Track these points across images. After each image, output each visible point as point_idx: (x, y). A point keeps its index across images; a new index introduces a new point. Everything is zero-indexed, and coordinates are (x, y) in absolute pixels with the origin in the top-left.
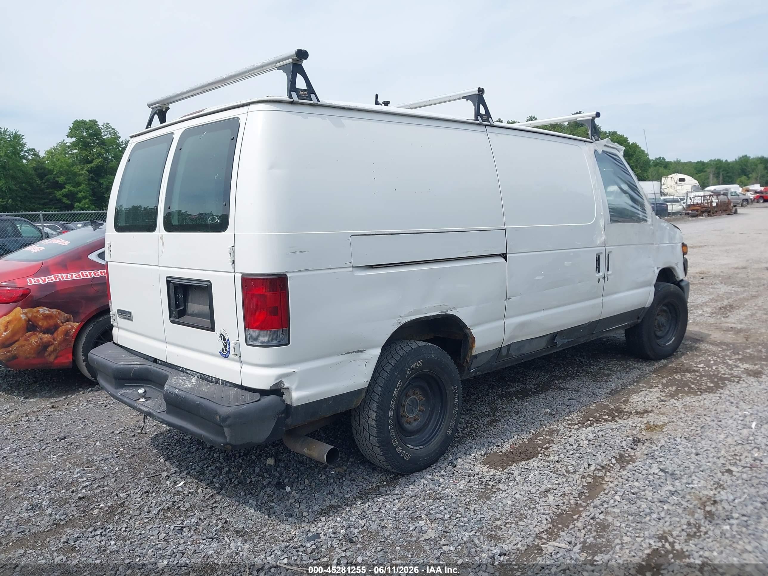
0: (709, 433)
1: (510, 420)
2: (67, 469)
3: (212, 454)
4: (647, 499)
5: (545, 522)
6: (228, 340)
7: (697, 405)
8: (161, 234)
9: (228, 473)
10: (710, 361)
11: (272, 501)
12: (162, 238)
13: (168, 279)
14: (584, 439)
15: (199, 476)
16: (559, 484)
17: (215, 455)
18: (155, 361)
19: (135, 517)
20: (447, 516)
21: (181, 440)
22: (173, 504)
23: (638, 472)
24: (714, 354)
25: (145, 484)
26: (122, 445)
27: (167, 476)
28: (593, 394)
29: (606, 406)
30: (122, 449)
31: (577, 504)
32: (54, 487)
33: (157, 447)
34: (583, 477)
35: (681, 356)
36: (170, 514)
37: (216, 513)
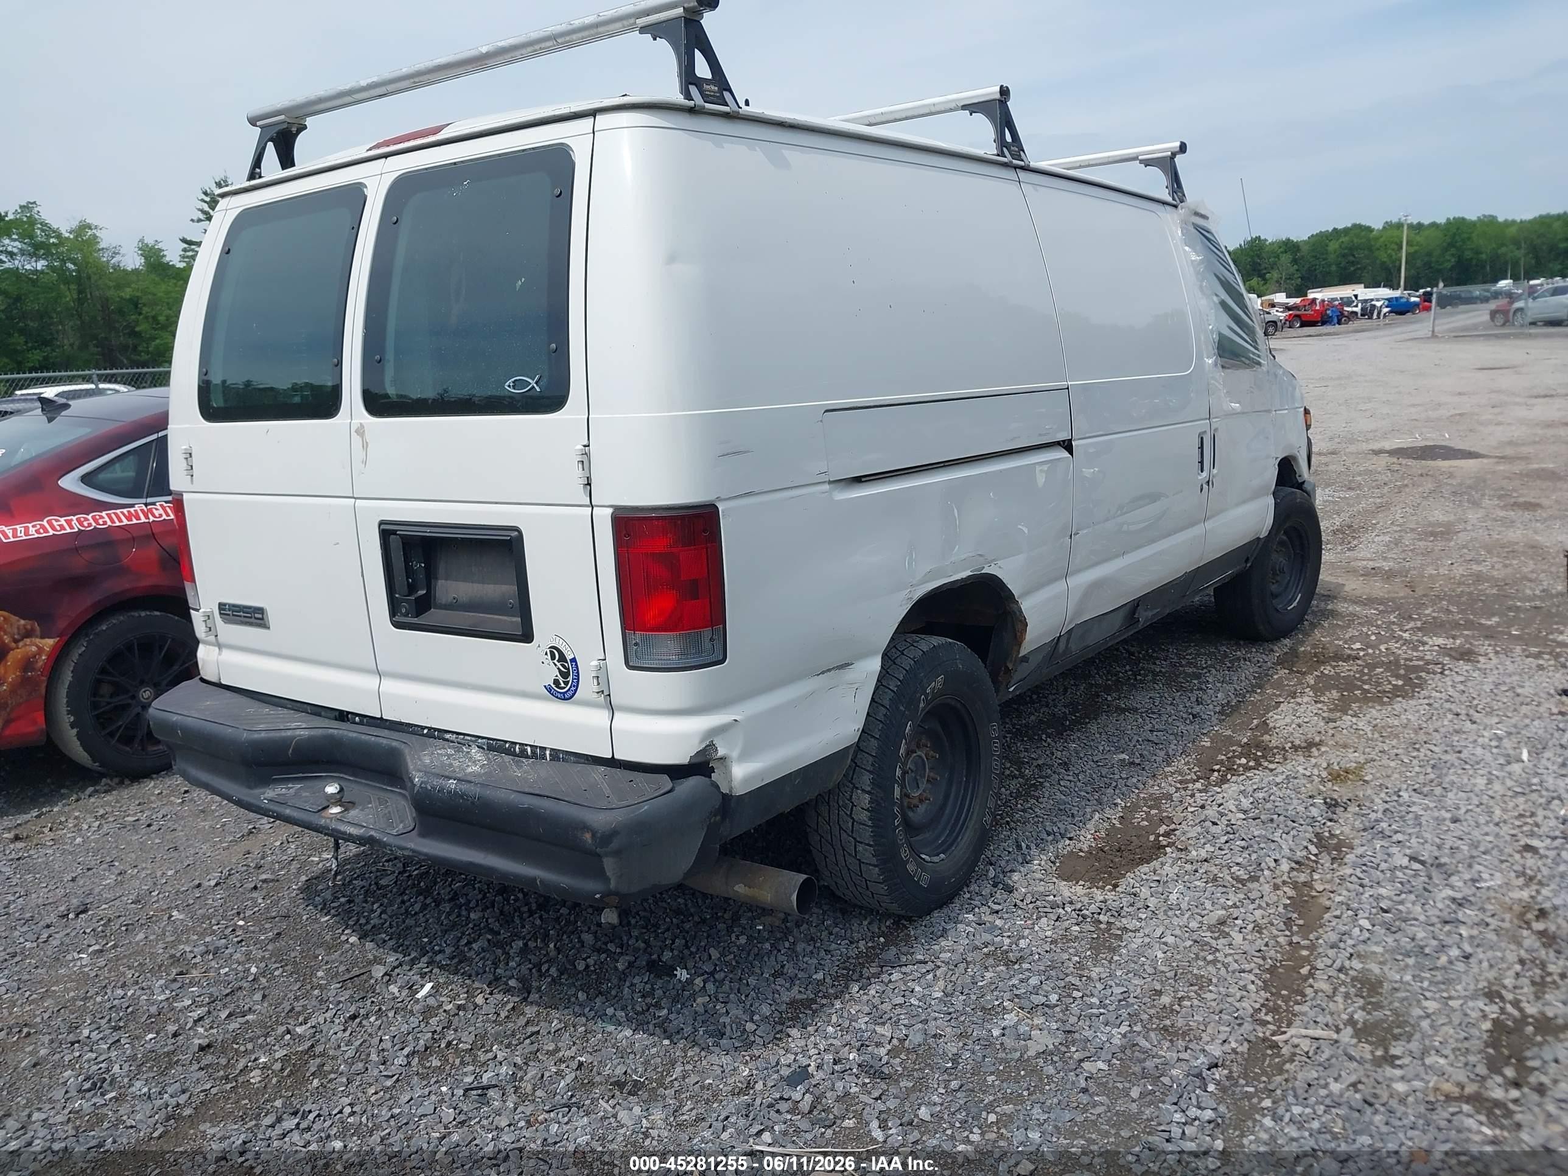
0: (1453, 778)
1: (1062, 783)
2: (129, 982)
3: (464, 913)
4: (1416, 920)
5: (1252, 987)
6: (574, 660)
7: (1396, 723)
8: (356, 422)
9: (524, 951)
10: (1368, 636)
11: (658, 1006)
12: (361, 431)
13: (383, 527)
14: (1234, 809)
15: (458, 964)
16: (1235, 906)
17: (472, 916)
18: (343, 716)
19: (359, 1078)
20: (1054, 998)
21: (374, 887)
22: (433, 1039)
23: (1372, 867)
24: (1369, 622)
25: (342, 999)
26: (239, 914)
27: (386, 974)
28: (1194, 716)
29: (1229, 740)
30: (241, 923)
31: (1290, 944)
32: (120, 1028)
33: (325, 909)
34: (1276, 887)
35: (1312, 630)
36: (436, 1063)
37: (546, 1047)
